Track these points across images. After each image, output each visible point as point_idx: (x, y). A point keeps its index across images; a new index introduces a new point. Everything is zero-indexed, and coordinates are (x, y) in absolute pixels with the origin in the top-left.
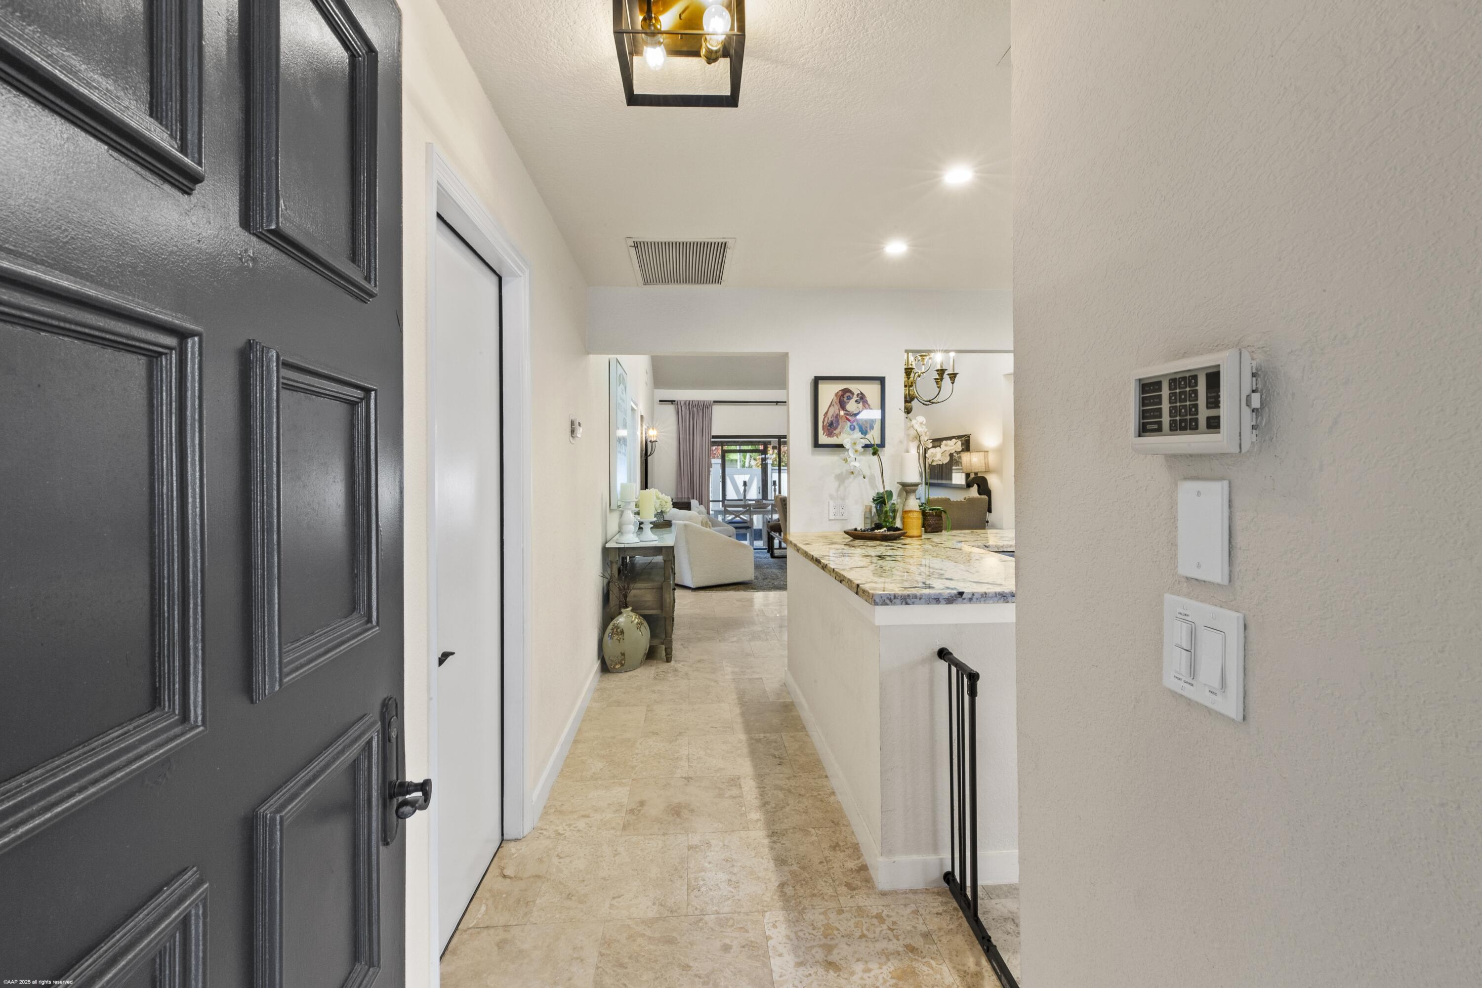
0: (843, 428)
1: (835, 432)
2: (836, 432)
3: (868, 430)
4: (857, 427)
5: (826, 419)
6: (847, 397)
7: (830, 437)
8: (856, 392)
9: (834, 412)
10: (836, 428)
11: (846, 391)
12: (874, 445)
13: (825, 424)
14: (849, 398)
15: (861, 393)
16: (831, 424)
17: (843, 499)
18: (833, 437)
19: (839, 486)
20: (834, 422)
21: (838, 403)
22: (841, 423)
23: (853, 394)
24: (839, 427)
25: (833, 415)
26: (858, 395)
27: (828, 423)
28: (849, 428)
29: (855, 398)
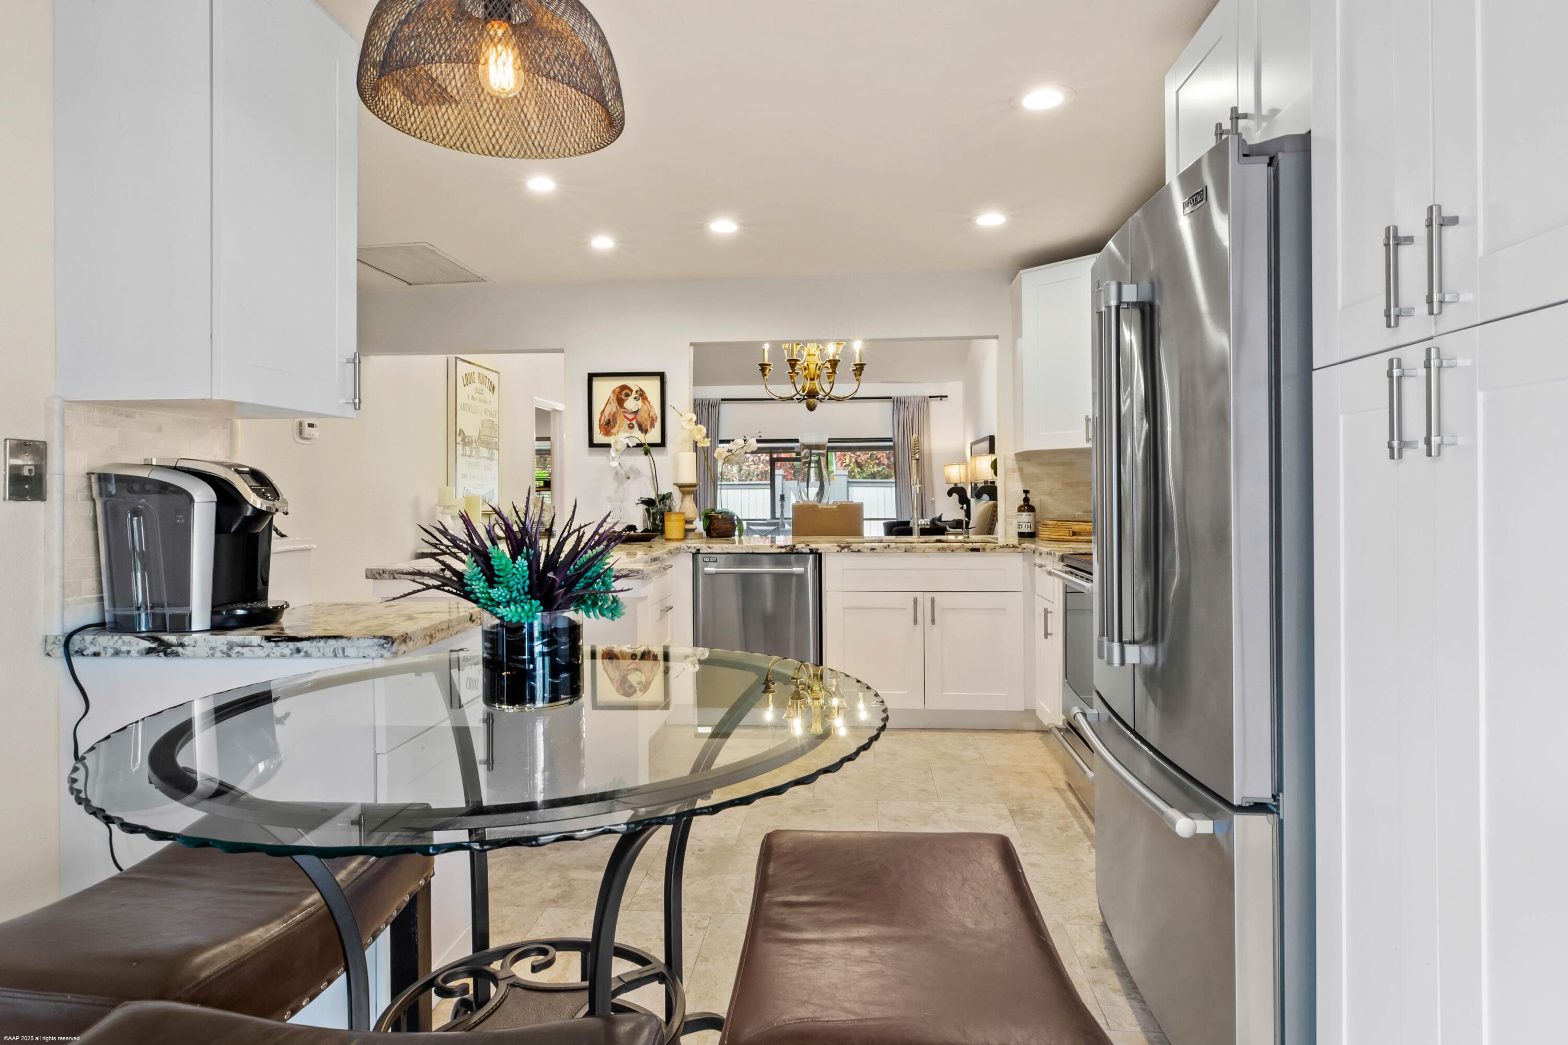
0: (620, 426)
1: (612, 431)
2: (614, 430)
3: (649, 429)
4: (636, 425)
5: (603, 417)
6: (625, 394)
7: (607, 436)
8: (635, 389)
9: (612, 410)
10: (614, 426)
11: (624, 388)
12: (645, 444)
13: (602, 422)
14: (627, 395)
15: (641, 390)
16: (608, 423)
17: (622, 501)
18: (610, 436)
19: (618, 487)
20: (611, 420)
21: (615, 400)
22: (618, 422)
23: (631, 391)
24: (617, 426)
25: (610, 413)
26: (637, 392)
27: (604, 421)
28: (627, 427)
29: (634, 395)
